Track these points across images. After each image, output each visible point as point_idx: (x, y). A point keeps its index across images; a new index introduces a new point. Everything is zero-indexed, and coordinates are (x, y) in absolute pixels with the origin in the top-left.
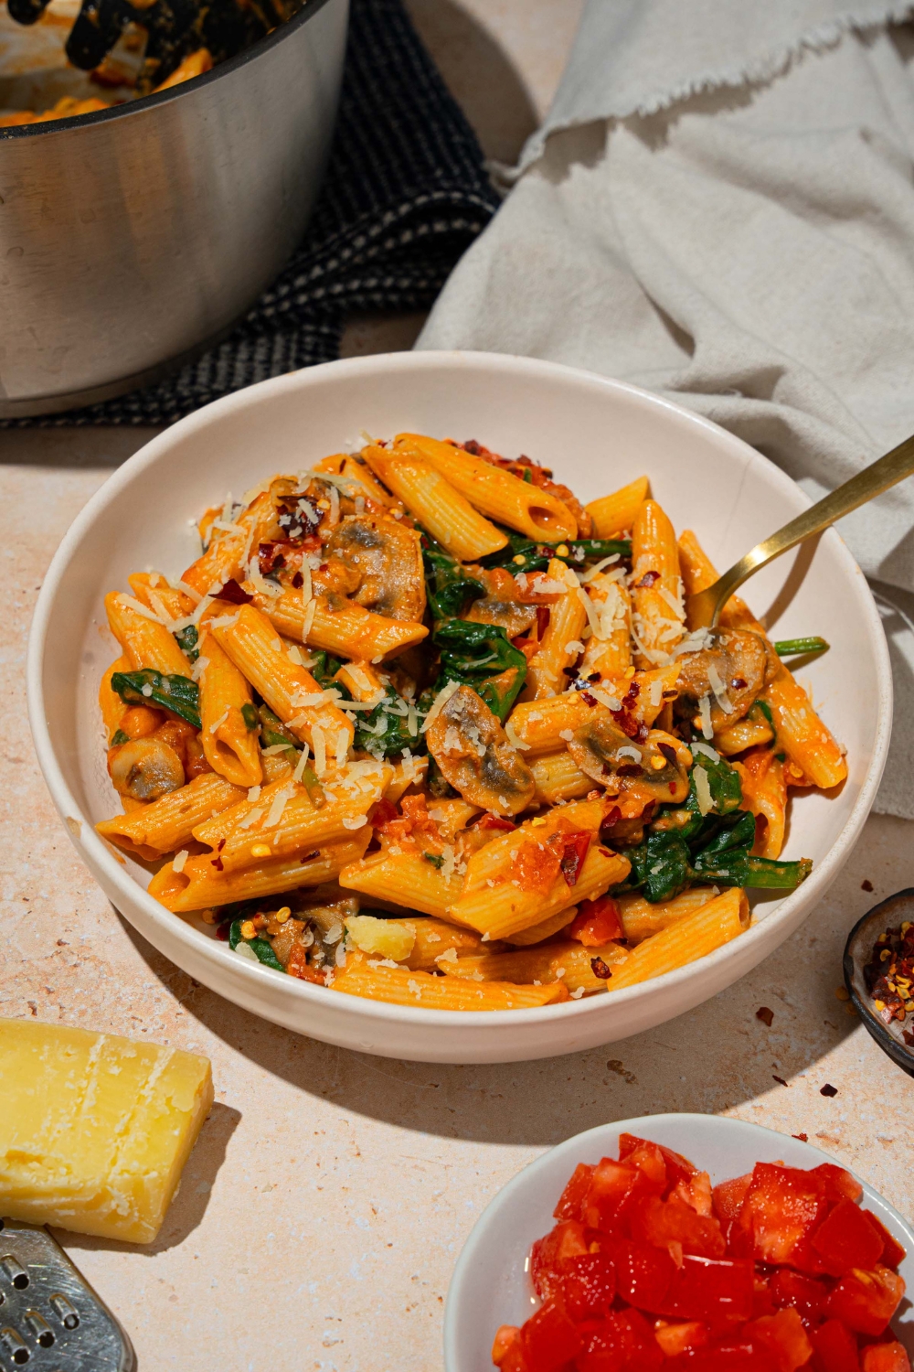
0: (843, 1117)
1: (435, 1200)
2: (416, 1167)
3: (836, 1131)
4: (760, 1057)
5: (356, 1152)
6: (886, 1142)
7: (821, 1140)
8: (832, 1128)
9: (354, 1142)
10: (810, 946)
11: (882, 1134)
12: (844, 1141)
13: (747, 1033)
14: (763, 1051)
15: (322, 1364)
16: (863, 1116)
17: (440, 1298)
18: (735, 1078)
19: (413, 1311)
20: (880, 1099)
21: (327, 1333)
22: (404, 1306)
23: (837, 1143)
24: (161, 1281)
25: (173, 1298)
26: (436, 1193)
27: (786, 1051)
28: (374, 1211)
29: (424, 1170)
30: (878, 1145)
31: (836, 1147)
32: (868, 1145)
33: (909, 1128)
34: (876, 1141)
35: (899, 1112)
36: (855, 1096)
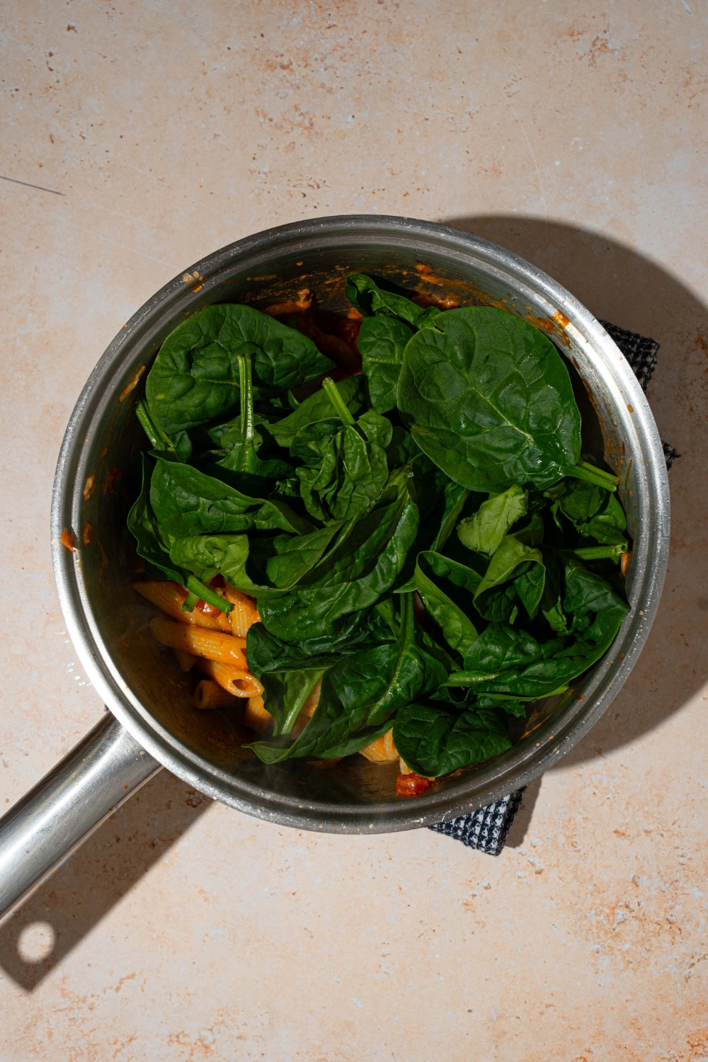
0: (627, 821)
1: (428, 881)
2: (419, 864)
3: (624, 828)
4: (587, 789)
5: (389, 857)
6: (647, 832)
7: (616, 834)
8: (622, 827)
9: (388, 852)
10: (616, 719)
11: (646, 828)
12: (627, 834)
13: (581, 776)
14: (589, 785)
15: (382, 965)
16: (637, 819)
17: (434, 931)
18: (574, 802)
19: (422, 937)
20: (646, 809)
21: (383, 951)
22: (417, 936)
23: (624, 835)
24: (305, 929)
25: (312, 937)
26: (429, 877)
27: (600, 784)
28: (400, 889)
29: (422, 865)
30: (644, 835)
31: (623, 837)
32: (639, 835)
33: (659, 823)
34: (643, 832)
35: (655, 815)
36: (634, 808)
